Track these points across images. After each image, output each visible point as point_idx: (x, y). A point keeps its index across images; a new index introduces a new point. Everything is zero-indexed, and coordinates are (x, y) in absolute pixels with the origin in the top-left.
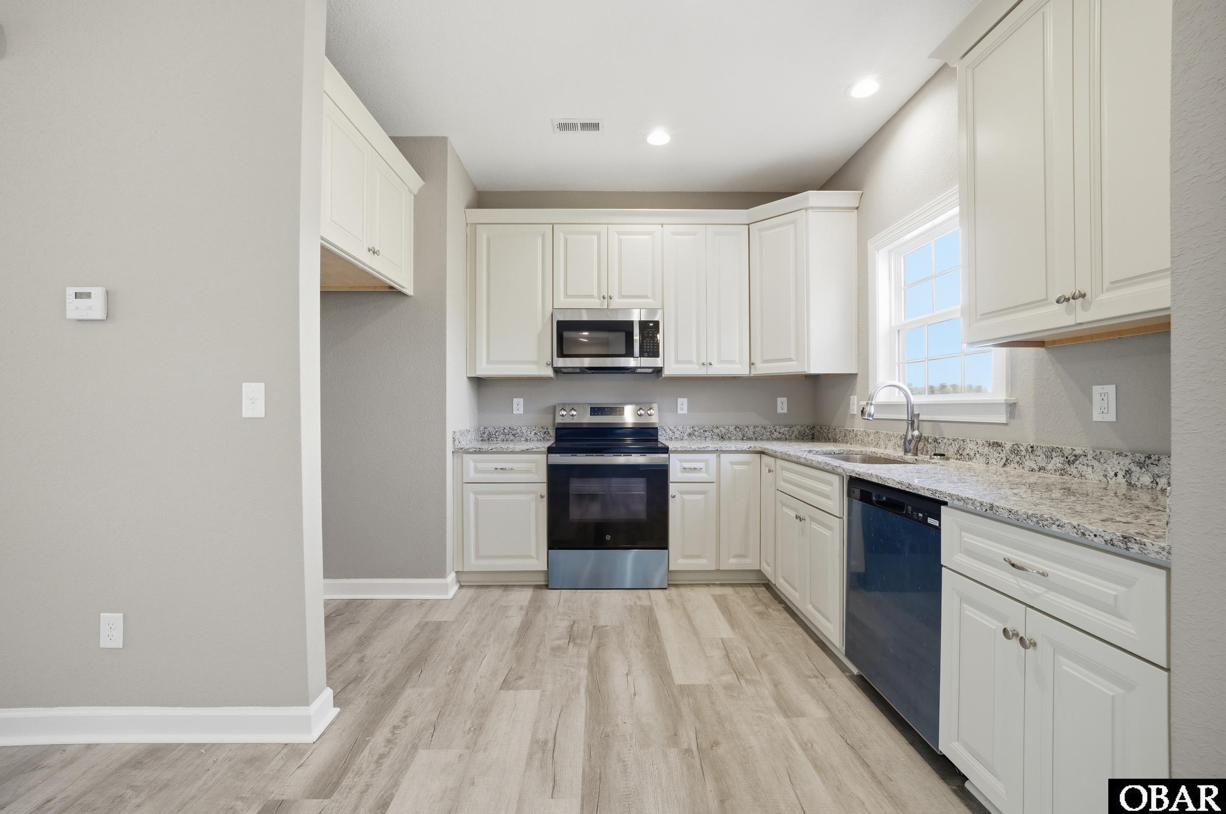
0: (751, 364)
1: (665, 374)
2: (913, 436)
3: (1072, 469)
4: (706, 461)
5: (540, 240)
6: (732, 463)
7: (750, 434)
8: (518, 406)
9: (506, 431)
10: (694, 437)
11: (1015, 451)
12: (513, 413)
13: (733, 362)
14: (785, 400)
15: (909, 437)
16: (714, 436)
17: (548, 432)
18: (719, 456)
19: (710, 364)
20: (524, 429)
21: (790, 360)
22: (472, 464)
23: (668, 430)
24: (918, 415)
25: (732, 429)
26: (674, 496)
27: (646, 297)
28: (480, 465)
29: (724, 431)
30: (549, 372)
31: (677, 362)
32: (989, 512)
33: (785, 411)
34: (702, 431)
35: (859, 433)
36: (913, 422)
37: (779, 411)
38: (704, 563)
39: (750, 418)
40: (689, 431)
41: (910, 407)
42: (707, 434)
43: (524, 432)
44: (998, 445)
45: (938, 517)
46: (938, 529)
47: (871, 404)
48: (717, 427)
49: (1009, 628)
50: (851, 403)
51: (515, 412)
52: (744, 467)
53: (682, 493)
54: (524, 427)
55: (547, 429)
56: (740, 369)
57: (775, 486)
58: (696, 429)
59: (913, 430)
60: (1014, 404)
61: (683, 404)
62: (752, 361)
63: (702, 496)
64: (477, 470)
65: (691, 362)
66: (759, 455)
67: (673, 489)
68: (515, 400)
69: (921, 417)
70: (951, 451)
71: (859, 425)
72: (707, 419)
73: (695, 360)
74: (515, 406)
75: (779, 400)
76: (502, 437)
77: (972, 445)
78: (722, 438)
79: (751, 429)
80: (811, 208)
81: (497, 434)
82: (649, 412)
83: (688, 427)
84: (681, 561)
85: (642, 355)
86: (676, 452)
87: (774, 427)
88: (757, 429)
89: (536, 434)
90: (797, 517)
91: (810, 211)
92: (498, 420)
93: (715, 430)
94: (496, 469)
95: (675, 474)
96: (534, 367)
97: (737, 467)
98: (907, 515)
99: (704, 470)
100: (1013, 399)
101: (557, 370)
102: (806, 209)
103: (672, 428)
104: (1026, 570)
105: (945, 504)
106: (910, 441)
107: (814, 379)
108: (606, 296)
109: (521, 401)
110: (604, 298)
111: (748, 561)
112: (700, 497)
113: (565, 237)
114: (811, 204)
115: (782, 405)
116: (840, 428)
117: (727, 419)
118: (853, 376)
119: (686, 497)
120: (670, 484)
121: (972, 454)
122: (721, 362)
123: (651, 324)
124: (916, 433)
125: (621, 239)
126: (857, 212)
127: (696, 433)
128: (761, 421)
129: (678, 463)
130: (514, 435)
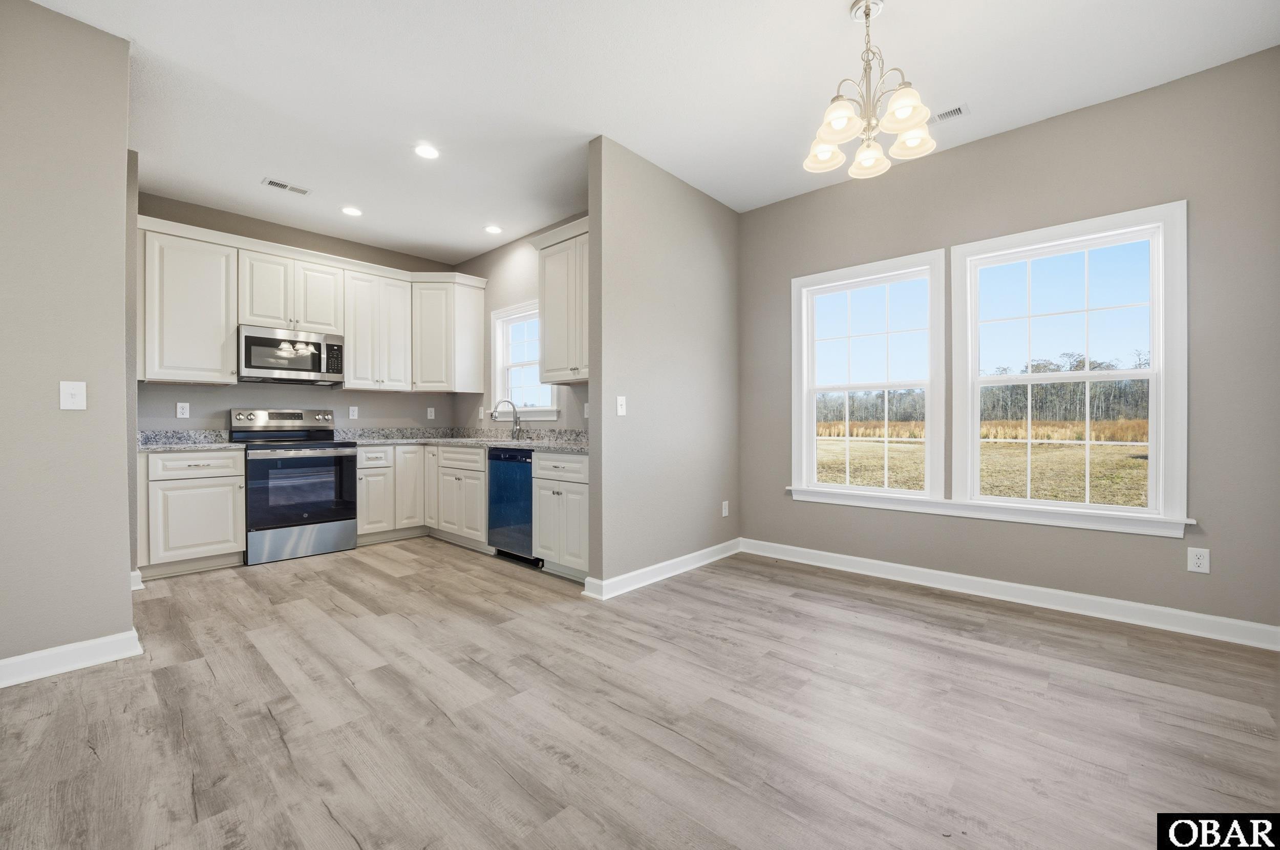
0: (413, 383)
1: (346, 387)
2: (516, 429)
3: (578, 439)
4: (385, 452)
5: (223, 259)
6: (404, 453)
7: (408, 434)
8: (183, 410)
9: (169, 434)
10: (364, 437)
11: (560, 433)
12: (176, 417)
13: (399, 381)
14: (433, 410)
15: (515, 430)
16: (380, 436)
17: (221, 435)
18: (395, 448)
19: (383, 382)
20: (192, 433)
21: (442, 382)
22: (160, 463)
23: (342, 432)
24: (519, 417)
25: (394, 430)
26: (362, 479)
27: (329, 325)
28: (169, 464)
29: (388, 432)
30: (234, 380)
31: (356, 378)
32: (548, 450)
33: (433, 417)
34: (370, 433)
35: (485, 430)
36: (516, 422)
37: (429, 417)
38: (385, 526)
39: (407, 423)
40: (360, 432)
41: (515, 413)
42: (374, 435)
43: (192, 435)
44: (554, 431)
45: (531, 458)
46: (531, 463)
47: (496, 411)
48: (383, 430)
49: (555, 491)
50: (480, 412)
51: (179, 415)
52: (412, 455)
53: (366, 476)
54: (192, 430)
55: (219, 432)
56: (405, 387)
57: (438, 464)
58: (366, 431)
59: (516, 426)
60: (560, 411)
61: (354, 412)
62: (414, 381)
63: (382, 477)
64: (165, 468)
65: (366, 379)
66: (423, 446)
67: (359, 473)
68: (179, 405)
69: (521, 419)
70: (534, 436)
71: (485, 425)
72: (373, 423)
73: (370, 378)
74: (179, 410)
75: (429, 409)
76: (164, 440)
77: (543, 432)
78: (387, 438)
79: (409, 431)
80: (457, 283)
81: (156, 438)
82: (326, 417)
83: (359, 430)
84: (367, 527)
85: (328, 371)
86: (363, 445)
87: (425, 429)
88: (414, 431)
89: (205, 437)
90: (456, 479)
91: (456, 285)
92: (161, 424)
93: (381, 432)
94: (189, 466)
95: (360, 463)
96: (217, 374)
97: (408, 456)
98: (518, 461)
99: (383, 458)
100: (559, 409)
101: (240, 379)
102: (454, 283)
103: (345, 430)
104: (558, 467)
105: (533, 451)
106: (515, 433)
107: (453, 396)
108: (292, 320)
109: (187, 405)
110: (291, 321)
111: (416, 520)
112: (381, 478)
113: (250, 263)
114: (457, 281)
115: (431, 413)
116: (472, 429)
117: (392, 423)
118: (481, 395)
119: (370, 479)
120: (358, 470)
121: (543, 436)
122: (391, 380)
123: (336, 348)
124: (518, 427)
125: (307, 274)
126: (485, 291)
127: (366, 434)
128: (417, 425)
129: (364, 454)
130: (179, 439)
